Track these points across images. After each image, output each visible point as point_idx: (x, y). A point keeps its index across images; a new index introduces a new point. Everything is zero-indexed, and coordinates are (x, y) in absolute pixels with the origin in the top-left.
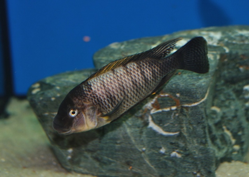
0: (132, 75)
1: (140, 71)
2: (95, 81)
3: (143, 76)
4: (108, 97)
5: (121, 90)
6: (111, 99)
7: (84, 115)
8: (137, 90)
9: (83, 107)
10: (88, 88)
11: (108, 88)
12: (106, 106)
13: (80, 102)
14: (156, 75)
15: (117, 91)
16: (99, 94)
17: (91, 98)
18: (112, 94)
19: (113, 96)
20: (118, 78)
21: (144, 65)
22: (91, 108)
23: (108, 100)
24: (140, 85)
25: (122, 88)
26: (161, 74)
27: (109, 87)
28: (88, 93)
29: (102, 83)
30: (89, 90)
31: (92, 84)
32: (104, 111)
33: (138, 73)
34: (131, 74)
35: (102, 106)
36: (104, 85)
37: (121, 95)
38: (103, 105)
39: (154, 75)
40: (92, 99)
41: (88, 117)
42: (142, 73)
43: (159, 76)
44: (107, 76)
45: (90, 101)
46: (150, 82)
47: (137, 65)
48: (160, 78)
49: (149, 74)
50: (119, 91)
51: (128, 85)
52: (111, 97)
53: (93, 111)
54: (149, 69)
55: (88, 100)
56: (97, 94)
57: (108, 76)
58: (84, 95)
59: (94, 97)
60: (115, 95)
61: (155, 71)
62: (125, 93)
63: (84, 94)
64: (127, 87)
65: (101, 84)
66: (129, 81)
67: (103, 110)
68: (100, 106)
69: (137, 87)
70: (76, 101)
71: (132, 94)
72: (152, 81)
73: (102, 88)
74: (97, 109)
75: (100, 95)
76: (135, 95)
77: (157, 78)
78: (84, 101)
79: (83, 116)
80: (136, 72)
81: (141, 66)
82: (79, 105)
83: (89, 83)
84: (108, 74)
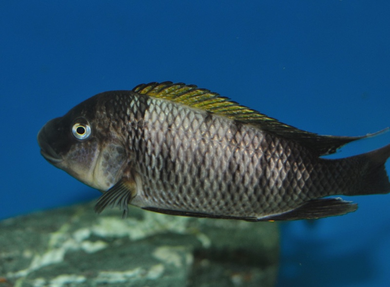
0: (237, 151)
1: (260, 156)
2: (161, 106)
3: (260, 169)
4: (161, 153)
5: (195, 160)
6: (166, 162)
7: (98, 151)
8: (229, 187)
9: (104, 134)
10: (140, 108)
11: (174, 138)
12: (149, 168)
13: (107, 120)
14: (295, 185)
15: (186, 158)
16: (150, 134)
17: (130, 129)
18: (173, 155)
19: (172, 160)
20: (207, 136)
21: (278, 150)
22: (118, 149)
23: (158, 159)
24: (243, 181)
25: (199, 158)
26: (307, 190)
27: (177, 138)
28: (132, 118)
29: (170, 120)
30: (137, 112)
31: (151, 108)
32: (141, 176)
33: (255, 156)
34: (238, 147)
35: (141, 161)
36: (170, 126)
37: (190, 171)
38: (144, 160)
39: (288, 183)
40: (130, 133)
41: (102, 159)
42: (265, 163)
43: (299, 191)
44: (188, 116)
45: (124, 135)
46: (272, 192)
47: (265, 141)
48: (300, 196)
49: (277, 175)
50: (190, 160)
51: (217, 165)
52: (167, 158)
53: (117, 157)
54: (285, 165)
55: (123, 129)
56: (146, 131)
57: (192, 116)
58: (122, 115)
59: (137, 132)
60: (177, 162)
61: (296, 175)
62: (199, 174)
63: (125, 113)
64: (212, 165)
65: (167, 120)
66: (223, 157)
67: (139, 171)
68: (138, 159)
69: (234, 180)
70: (101, 114)
71: (216, 187)
72: (276, 192)
73: (161, 129)
74: (129, 161)
75: (150, 139)
76: (219, 194)
77: (292, 192)
78: (114, 125)
79: (94, 150)
80: (252, 153)
81: (270, 148)
82: (100, 125)
83: (149, 102)
84: (195, 113)
